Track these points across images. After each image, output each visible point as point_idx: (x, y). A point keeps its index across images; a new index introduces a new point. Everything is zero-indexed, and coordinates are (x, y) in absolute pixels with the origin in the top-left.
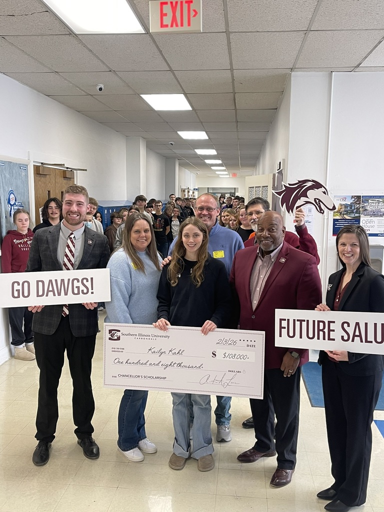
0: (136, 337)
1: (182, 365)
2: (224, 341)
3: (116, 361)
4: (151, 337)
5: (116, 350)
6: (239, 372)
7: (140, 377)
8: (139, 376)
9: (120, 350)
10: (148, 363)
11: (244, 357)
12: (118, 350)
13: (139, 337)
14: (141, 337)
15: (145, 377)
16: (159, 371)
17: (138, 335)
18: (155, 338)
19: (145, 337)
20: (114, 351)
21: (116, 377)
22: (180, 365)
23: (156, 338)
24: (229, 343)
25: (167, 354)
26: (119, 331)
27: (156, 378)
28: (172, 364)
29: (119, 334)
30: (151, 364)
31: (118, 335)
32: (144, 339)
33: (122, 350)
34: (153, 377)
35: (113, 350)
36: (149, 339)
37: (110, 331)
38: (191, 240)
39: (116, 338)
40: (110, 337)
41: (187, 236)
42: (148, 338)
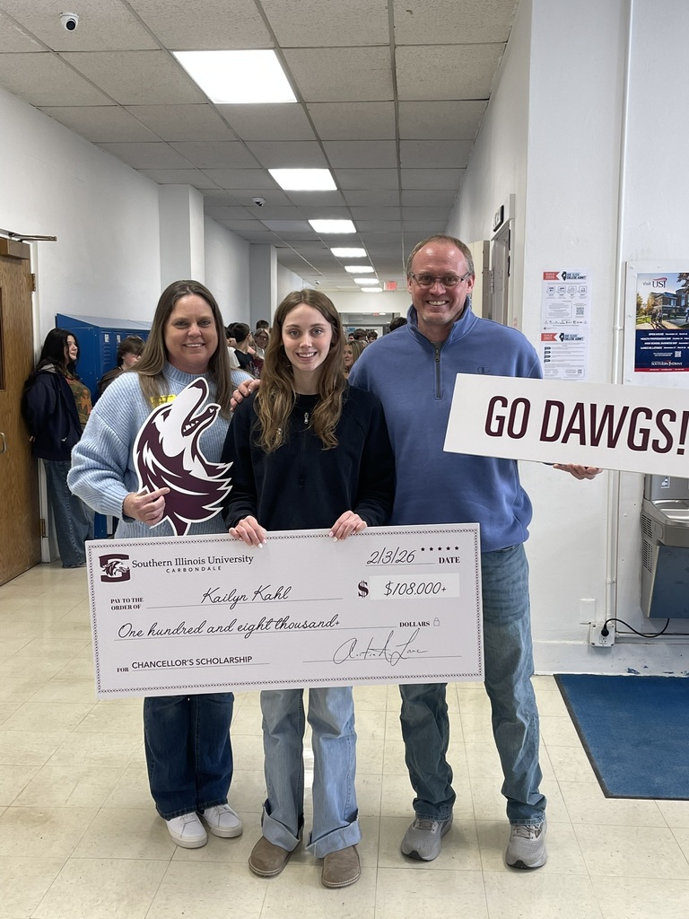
0: (171, 568)
1: (288, 623)
2: (385, 554)
3: (124, 632)
4: (207, 565)
5: (122, 604)
6: (424, 624)
7: (188, 663)
8: (184, 662)
9: (131, 603)
10: (205, 629)
11: (434, 588)
12: (127, 604)
13: (176, 568)
14: (182, 567)
15: (199, 662)
16: (233, 644)
17: (174, 563)
18: (216, 566)
19: (194, 566)
20: (117, 608)
21: (126, 670)
22: (282, 623)
23: (219, 564)
24: (398, 557)
25: (250, 600)
26: (126, 557)
27: (226, 660)
28: (265, 624)
29: (125, 564)
30: (211, 630)
31: (125, 567)
32: (191, 570)
33: (137, 603)
34: (219, 661)
35: (115, 604)
36: (203, 569)
37: (104, 560)
38: (307, 340)
39: (119, 575)
40: (105, 574)
41: (295, 333)
42: (200, 566)
